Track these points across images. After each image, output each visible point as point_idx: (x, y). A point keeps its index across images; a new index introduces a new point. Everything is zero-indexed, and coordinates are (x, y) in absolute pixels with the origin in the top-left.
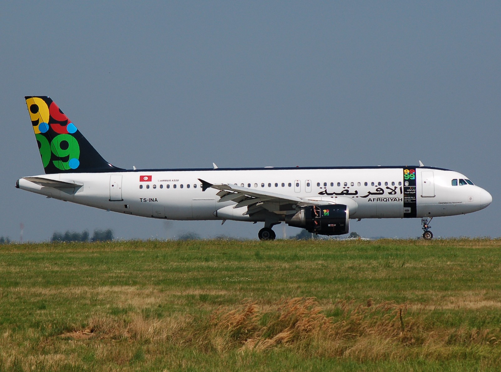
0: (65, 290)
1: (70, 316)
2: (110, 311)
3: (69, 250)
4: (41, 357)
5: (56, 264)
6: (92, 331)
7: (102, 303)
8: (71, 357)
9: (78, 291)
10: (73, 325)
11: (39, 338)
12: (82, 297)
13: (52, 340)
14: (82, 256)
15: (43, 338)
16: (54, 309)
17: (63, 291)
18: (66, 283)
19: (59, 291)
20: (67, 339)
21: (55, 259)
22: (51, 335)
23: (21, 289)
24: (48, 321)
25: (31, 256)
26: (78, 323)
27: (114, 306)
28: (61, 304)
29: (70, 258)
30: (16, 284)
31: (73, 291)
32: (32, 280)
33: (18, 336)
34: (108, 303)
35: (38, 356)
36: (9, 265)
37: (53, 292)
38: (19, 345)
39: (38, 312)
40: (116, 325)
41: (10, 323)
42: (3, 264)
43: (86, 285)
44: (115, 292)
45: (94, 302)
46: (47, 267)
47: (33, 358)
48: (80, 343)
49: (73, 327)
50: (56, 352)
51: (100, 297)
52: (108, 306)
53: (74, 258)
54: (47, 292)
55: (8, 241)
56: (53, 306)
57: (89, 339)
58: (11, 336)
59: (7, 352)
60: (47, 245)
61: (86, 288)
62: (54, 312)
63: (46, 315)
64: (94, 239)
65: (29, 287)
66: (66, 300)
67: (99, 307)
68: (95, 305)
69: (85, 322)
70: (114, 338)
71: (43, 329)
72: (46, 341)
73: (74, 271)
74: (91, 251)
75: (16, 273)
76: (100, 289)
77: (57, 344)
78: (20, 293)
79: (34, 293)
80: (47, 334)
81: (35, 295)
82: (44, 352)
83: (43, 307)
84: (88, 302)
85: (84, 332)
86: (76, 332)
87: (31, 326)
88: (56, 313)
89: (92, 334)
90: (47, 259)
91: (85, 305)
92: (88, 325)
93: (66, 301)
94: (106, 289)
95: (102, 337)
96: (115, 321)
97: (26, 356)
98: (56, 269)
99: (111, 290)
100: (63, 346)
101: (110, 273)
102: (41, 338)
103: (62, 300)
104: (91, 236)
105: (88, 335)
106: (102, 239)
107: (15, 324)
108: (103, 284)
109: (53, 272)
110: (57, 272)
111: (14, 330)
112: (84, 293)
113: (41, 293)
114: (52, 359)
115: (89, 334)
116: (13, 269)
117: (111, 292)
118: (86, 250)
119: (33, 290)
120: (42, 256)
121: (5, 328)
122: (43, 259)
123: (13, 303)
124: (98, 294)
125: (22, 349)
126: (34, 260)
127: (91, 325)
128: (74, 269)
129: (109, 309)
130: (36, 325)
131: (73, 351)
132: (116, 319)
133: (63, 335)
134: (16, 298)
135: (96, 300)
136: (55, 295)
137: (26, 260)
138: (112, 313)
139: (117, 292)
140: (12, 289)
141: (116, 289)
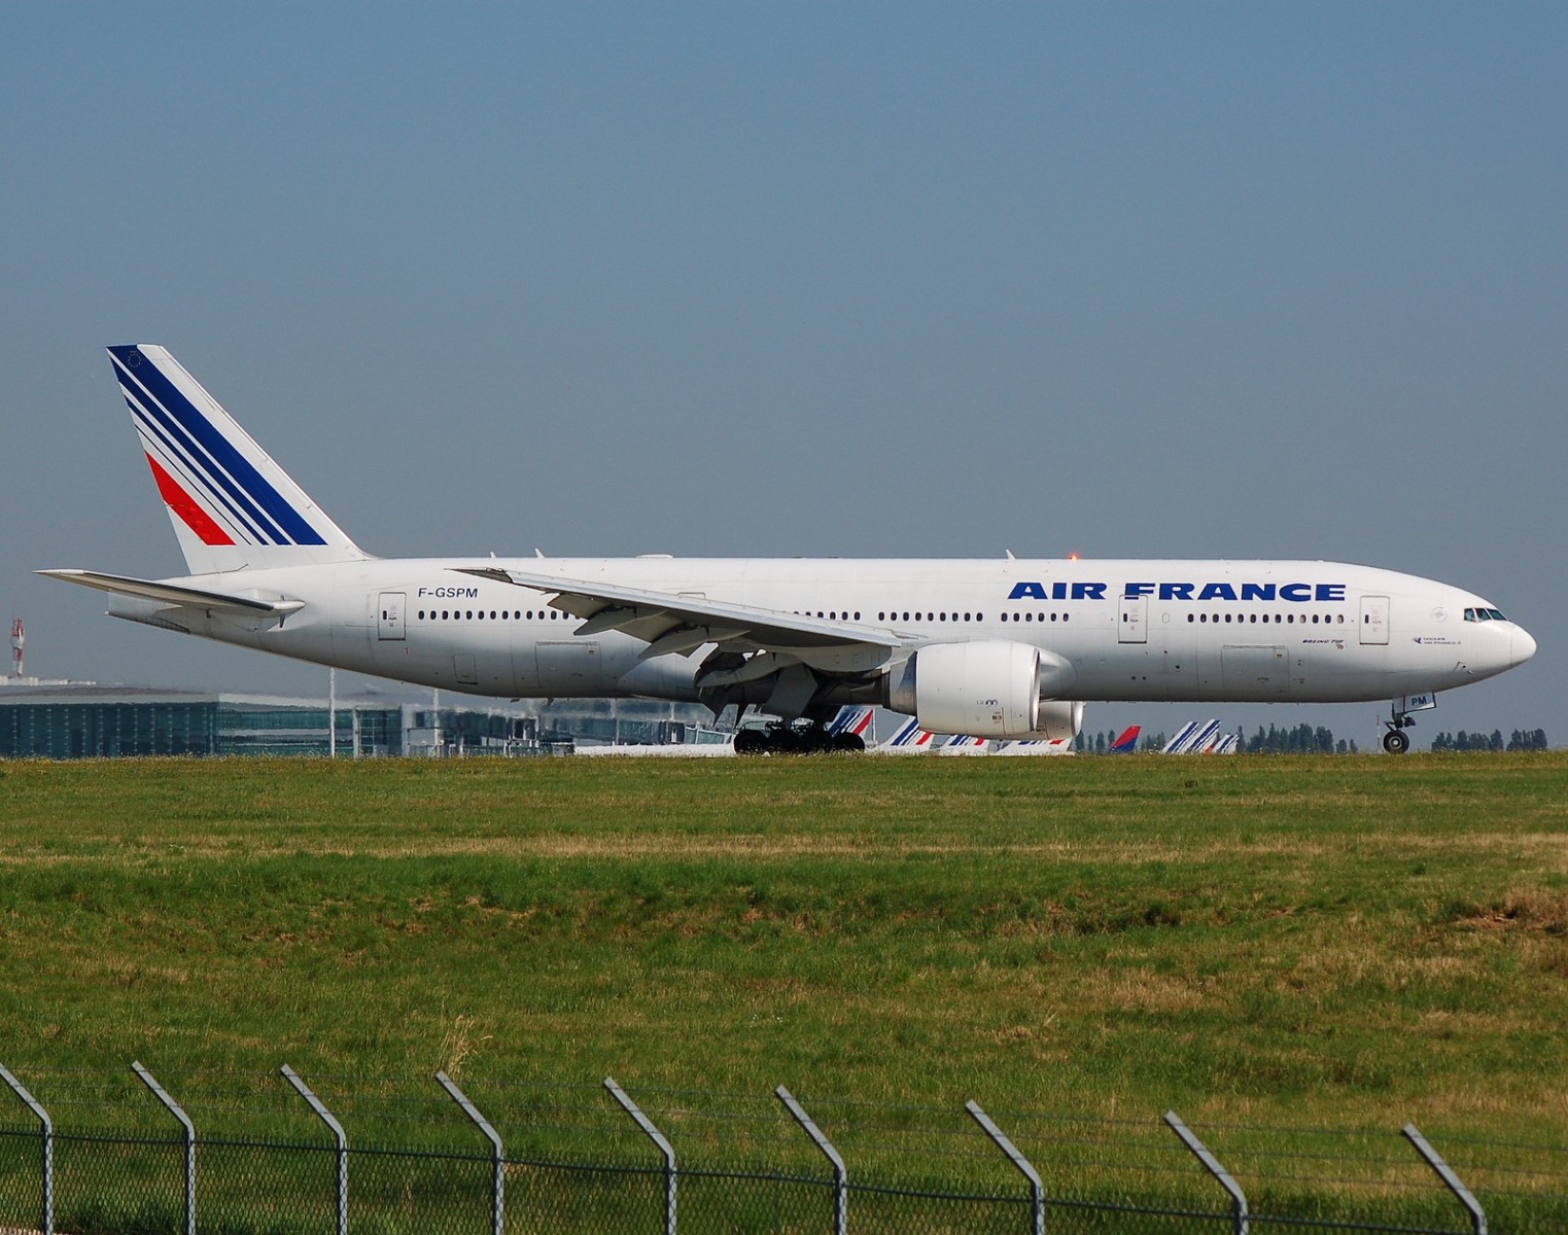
0: (1462, 841)
1: (1472, 888)
2: (1546, 879)
3: (1467, 767)
4: (1418, 963)
5: (1443, 791)
6: (1510, 915)
7: (1529, 863)
8: (1473, 962)
9: (1485, 841)
10: (1476, 903)
11: (1414, 928)
12: (1491, 854)
13: (1437, 930)
14: (1489, 777)
15: (1423, 928)
16: (1442, 874)
17: (1457, 842)
18: (1461, 827)
19: (1450, 841)
20: (1466, 929)
21: (1442, 783)
22: (1435, 921)
23: (1380, 837)
24: (1429, 897)
25: (1396, 776)
26: (1487, 901)
27: (1553, 870)
28: (1454, 865)
29: (1469, 781)
30: (1369, 830)
31: (1475, 842)
32: (1399, 820)
33: (1375, 923)
34: (1541, 865)
35: (1412, 962)
36: (1358, 793)
37: (1439, 843)
38: (1378, 940)
39: (1413, 879)
40: (1557, 906)
41: (1362, 900)
42: (1347, 790)
43: (1498, 831)
44: (1553, 845)
45: (1516, 862)
46: (1426, 797)
47: (1403, 963)
48: (1490, 938)
49: (1477, 908)
50: (1444, 954)
51: (1526, 854)
52: (1541, 870)
53: (1475, 781)
54: (1429, 844)
55: (1354, 749)
56: (1439, 868)
57: (1506, 931)
58: (1363, 923)
59: (1356, 952)
60: (1427, 757)
61: (1500, 837)
62: (1442, 880)
63: (1427, 886)
64: (1511, 747)
65: (1395, 834)
66: (1462, 858)
67: (1524, 871)
68: (1516, 869)
69: (1498, 900)
70: (1551, 930)
71: (1421, 911)
72: (1426, 933)
73: (1477, 806)
74: (1506, 768)
75: (1372, 807)
76: (1524, 839)
77: (1448, 941)
78: (1377, 844)
79: (1405, 845)
80: (1429, 920)
81: (1406, 849)
82: (1424, 954)
83: (1419, 871)
84: (1502, 861)
85: (1497, 918)
86: (1482, 917)
87: (1399, 907)
88: (1447, 882)
89: (1513, 920)
90: (1427, 782)
91: (1499, 867)
92: (1504, 905)
93: (1465, 859)
94: (1536, 838)
95: (1530, 928)
96: (1554, 897)
97: (1391, 959)
98: (1444, 800)
99: (1545, 841)
100: (1458, 944)
101: (1547, 808)
102: (1419, 928)
103: (1455, 858)
104: (1507, 739)
105: (1505, 923)
106: (1526, 746)
107: (1370, 901)
108: (1532, 829)
109: (1436, 806)
110: (1444, 807)
111: (1368, 913)
112: (1496, 846)
113: (1416, 845)
114: (1437, 965)
115: (1507, 920)
116: (1365, 801)
117: (1547, 844)
118: (1497, 767)
119: (1403, 839)
120: (1416, 776)
121: (1352, 909)
122: (1419, 782)
123: (1367, 863)
124: (1521, 848)
125: (1383, 945)
126: (1402, 783)
127: (1510, 905)
128: (1476, 802)
129: (1543, 875)
130: (1409, 904)
131: (1476, 952)
132: (1556, 895)
133: (1458, 922)
134: (1372, 854)
135: (1519, 859)
136: (1443, 848)
137: (1387, 784)
138: (1548, 883)
139: (1558, 845)
140: (1364, 838)
141: (1555, 838)
